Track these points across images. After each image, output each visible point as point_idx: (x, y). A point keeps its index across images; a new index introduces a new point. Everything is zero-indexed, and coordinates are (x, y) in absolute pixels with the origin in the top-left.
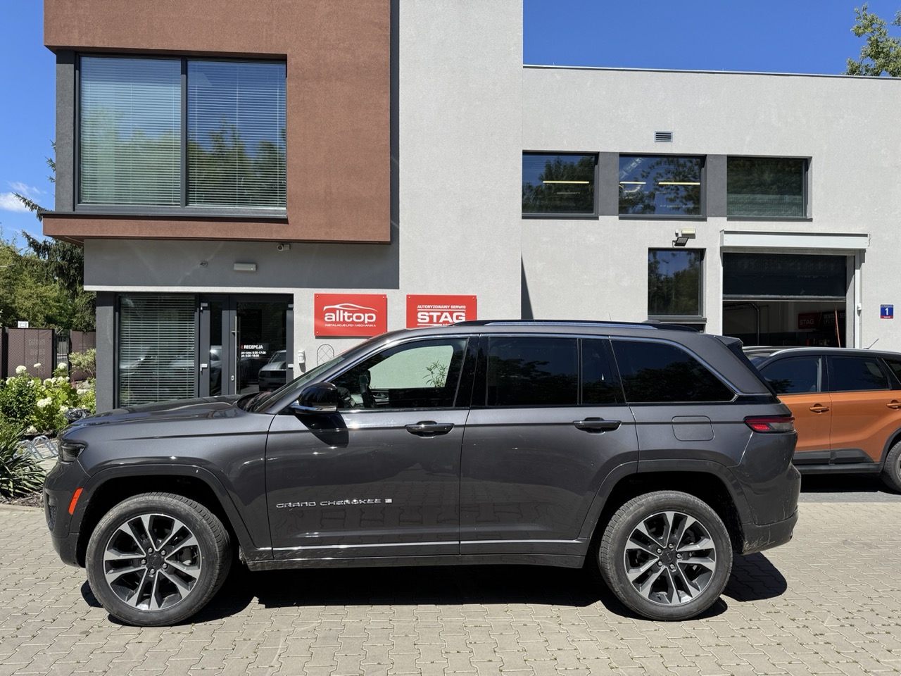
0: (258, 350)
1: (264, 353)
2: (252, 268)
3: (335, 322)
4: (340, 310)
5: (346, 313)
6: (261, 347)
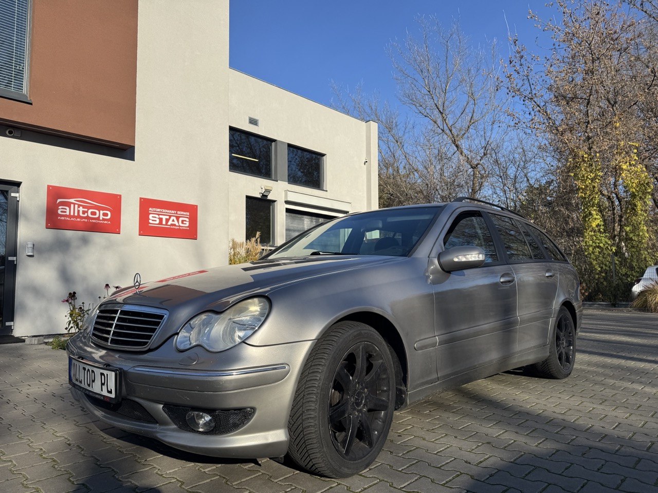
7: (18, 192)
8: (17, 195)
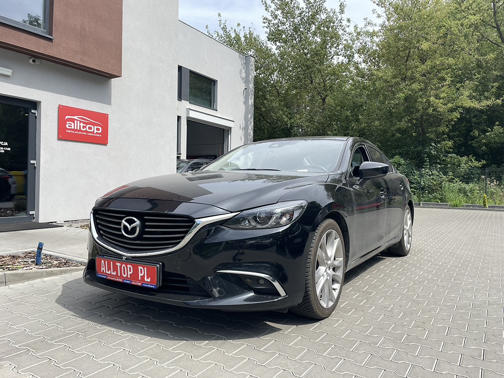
0: (4, 146)
1: (9, 149)
2: (8, 72)
3: (74, 130)
4: (77, 120)
5: (82, 123)
6: (6, 144)
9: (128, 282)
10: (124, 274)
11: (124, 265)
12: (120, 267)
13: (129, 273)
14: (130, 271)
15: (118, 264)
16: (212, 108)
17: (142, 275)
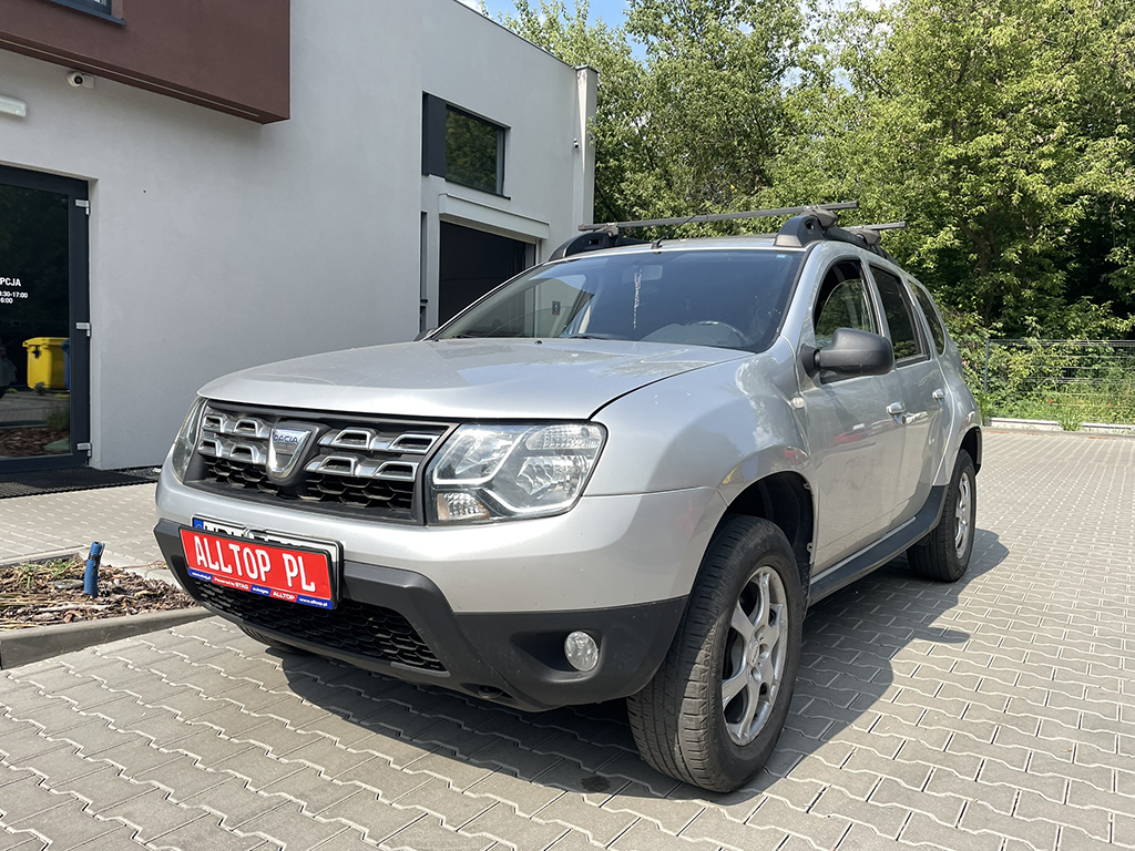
7: (86, 198)
8: (86, 204)
9: (263, 592)
10: (252, 572)
11: (246, 550)
12: (240, 553)
13: (263, 569)
14: (265, 565)
15: (235, 548)
16: (498, 192)
17: (295, 574)
